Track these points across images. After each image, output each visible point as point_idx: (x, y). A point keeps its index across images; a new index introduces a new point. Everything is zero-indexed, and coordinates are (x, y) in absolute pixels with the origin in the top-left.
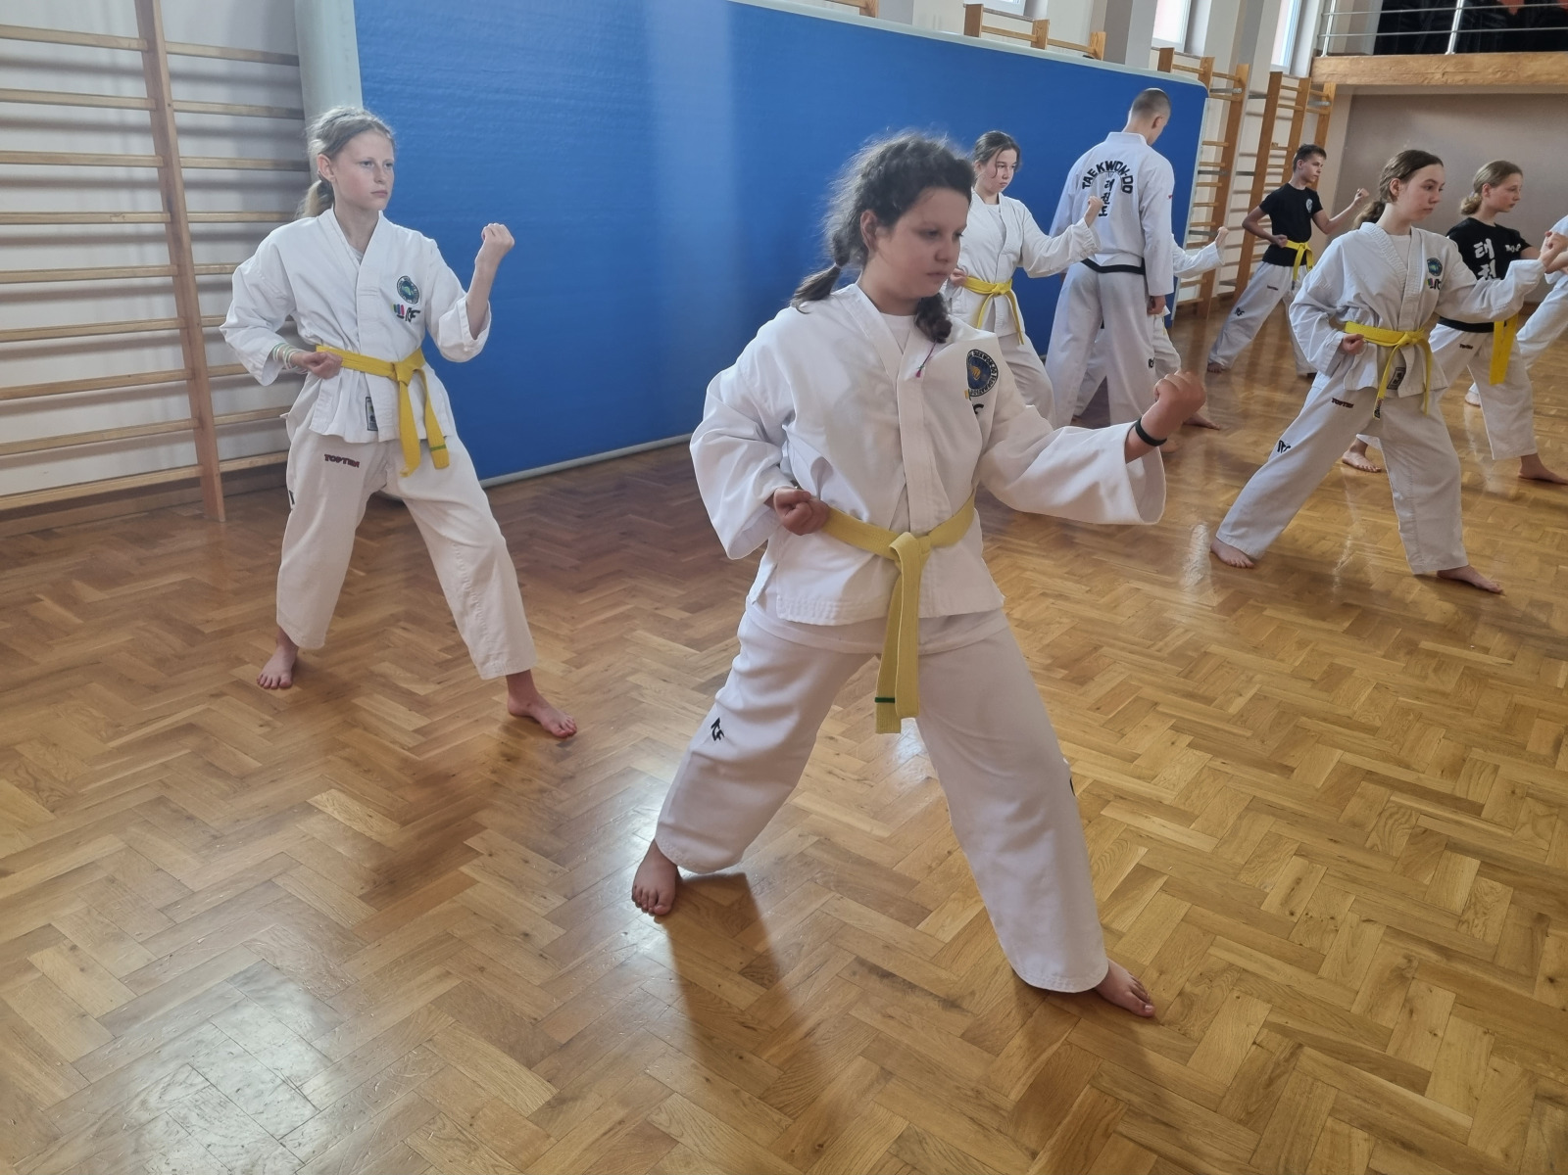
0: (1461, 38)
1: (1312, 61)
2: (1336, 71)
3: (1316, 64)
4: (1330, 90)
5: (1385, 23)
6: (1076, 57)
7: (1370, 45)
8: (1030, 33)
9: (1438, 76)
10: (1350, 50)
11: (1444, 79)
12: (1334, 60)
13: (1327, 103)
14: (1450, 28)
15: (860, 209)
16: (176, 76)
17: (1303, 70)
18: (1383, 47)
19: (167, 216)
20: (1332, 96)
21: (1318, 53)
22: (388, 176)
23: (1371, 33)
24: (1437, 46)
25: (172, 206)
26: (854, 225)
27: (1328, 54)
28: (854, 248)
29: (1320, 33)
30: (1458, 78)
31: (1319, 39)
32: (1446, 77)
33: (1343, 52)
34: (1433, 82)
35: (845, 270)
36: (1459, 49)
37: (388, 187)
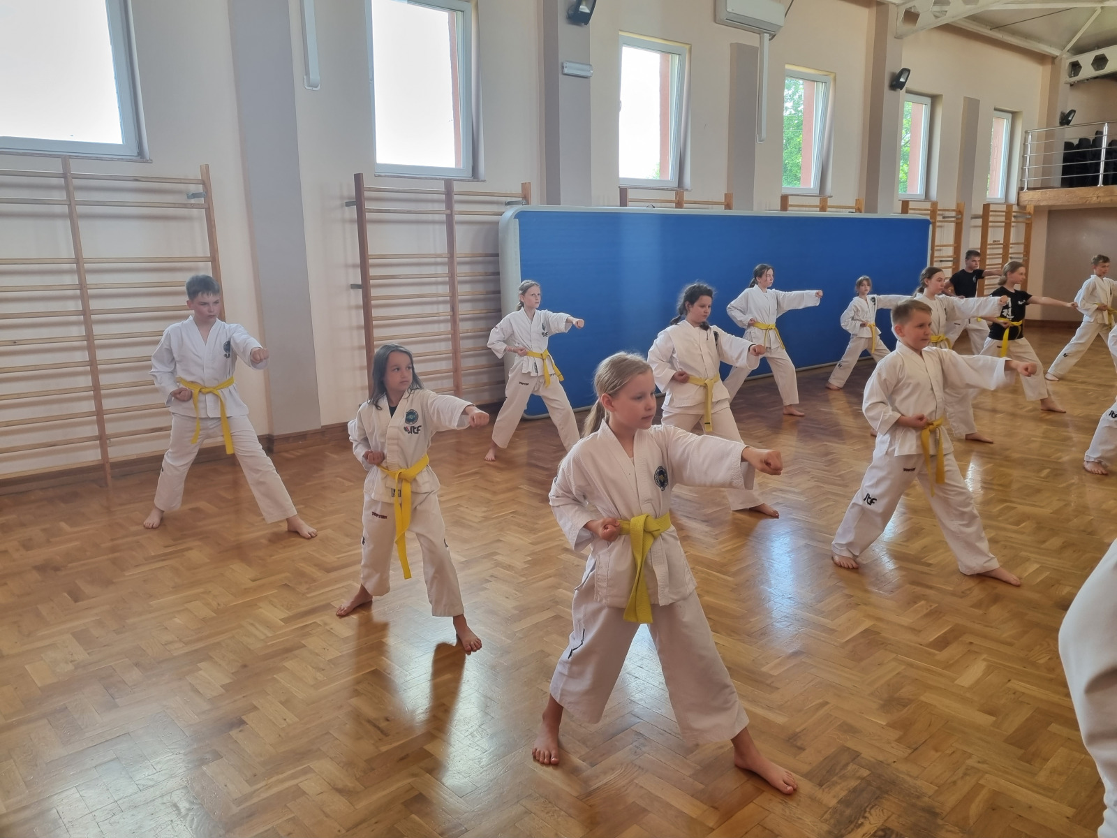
0: (1105, 177)
1: (1019, 194)
2: (1032, 198)
3: (1021, 195)
4: (1030, 209)
5: (1066, 170)
6: (845, 214)
7: (1058, 183)
8: (818, 204)
9: (1095, 198)
10: (1045, 187)
11: (1098, 200)
12: (1031, 192)
13: (1030, 217)
14: (1099, 172)
15: (685, 301)
16: (460, 263)
17: (1013, 198)
18: (1067, 183)
19: (452, 313)
20: (1032, 212)
21: (1022, 189)
22: (539, 298)
23: (1057, 176)
24: (1094, 182)
25: (453, 309)
26: (684, 305)
27: (1028, 189)
28: (684, 311)
29: (1022, 177)
30: (1107, 199)
31: (1022, 181)
32: (1099, 199)
33: (1039, 186)
34: (1092, 202)
35: (682, 316)
36: (1105, 183)
37: (539, 301)
